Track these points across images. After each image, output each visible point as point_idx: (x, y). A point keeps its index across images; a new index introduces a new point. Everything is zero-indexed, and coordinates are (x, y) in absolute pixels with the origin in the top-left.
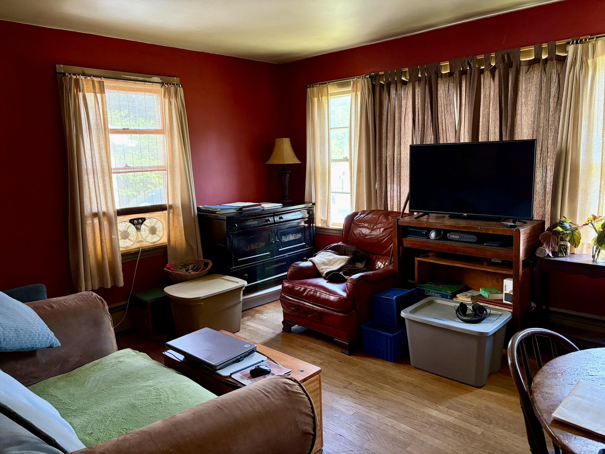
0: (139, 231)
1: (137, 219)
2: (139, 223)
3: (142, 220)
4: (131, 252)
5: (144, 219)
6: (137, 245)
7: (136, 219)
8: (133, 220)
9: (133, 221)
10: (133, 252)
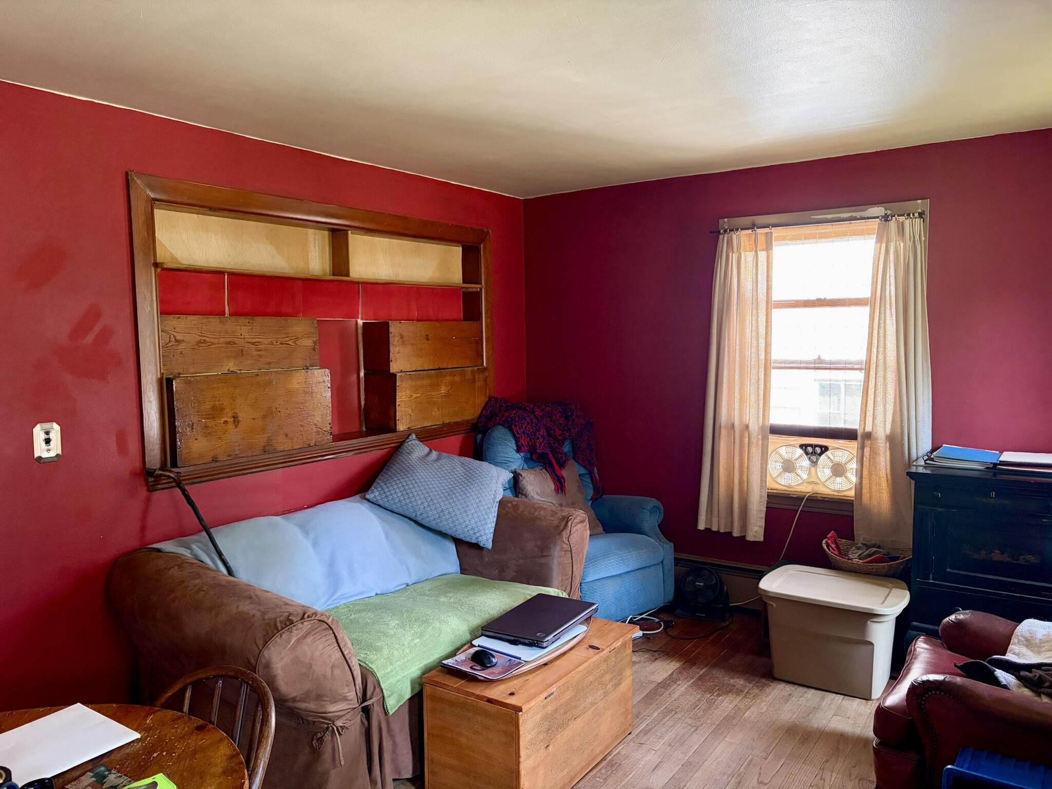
0: (813, 466)
1: (814, 446)
2: (815, 453)
3: (822, 450)
4: (791, 495)
5: (825, 449)
6: (806, 487)
7: (811, 445)
8: (807, 446)
9: (806, 448)
10: (795, 496)
